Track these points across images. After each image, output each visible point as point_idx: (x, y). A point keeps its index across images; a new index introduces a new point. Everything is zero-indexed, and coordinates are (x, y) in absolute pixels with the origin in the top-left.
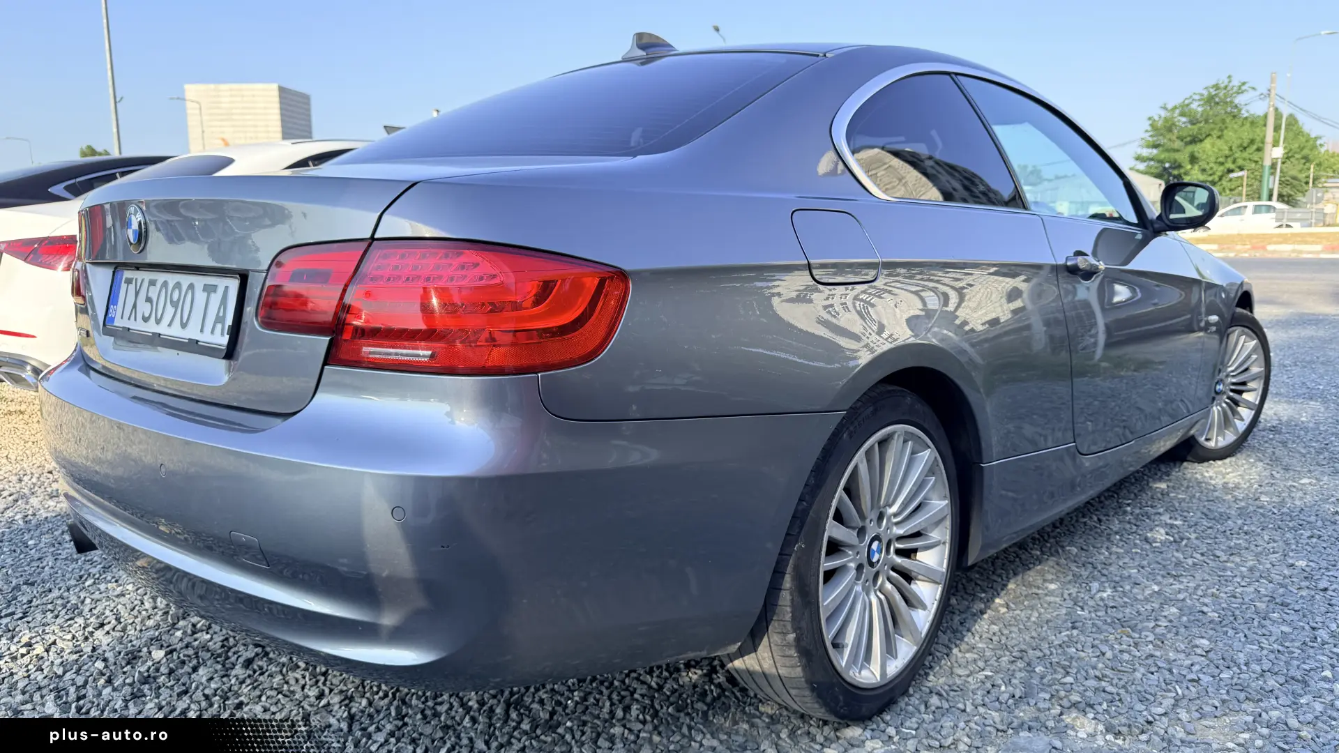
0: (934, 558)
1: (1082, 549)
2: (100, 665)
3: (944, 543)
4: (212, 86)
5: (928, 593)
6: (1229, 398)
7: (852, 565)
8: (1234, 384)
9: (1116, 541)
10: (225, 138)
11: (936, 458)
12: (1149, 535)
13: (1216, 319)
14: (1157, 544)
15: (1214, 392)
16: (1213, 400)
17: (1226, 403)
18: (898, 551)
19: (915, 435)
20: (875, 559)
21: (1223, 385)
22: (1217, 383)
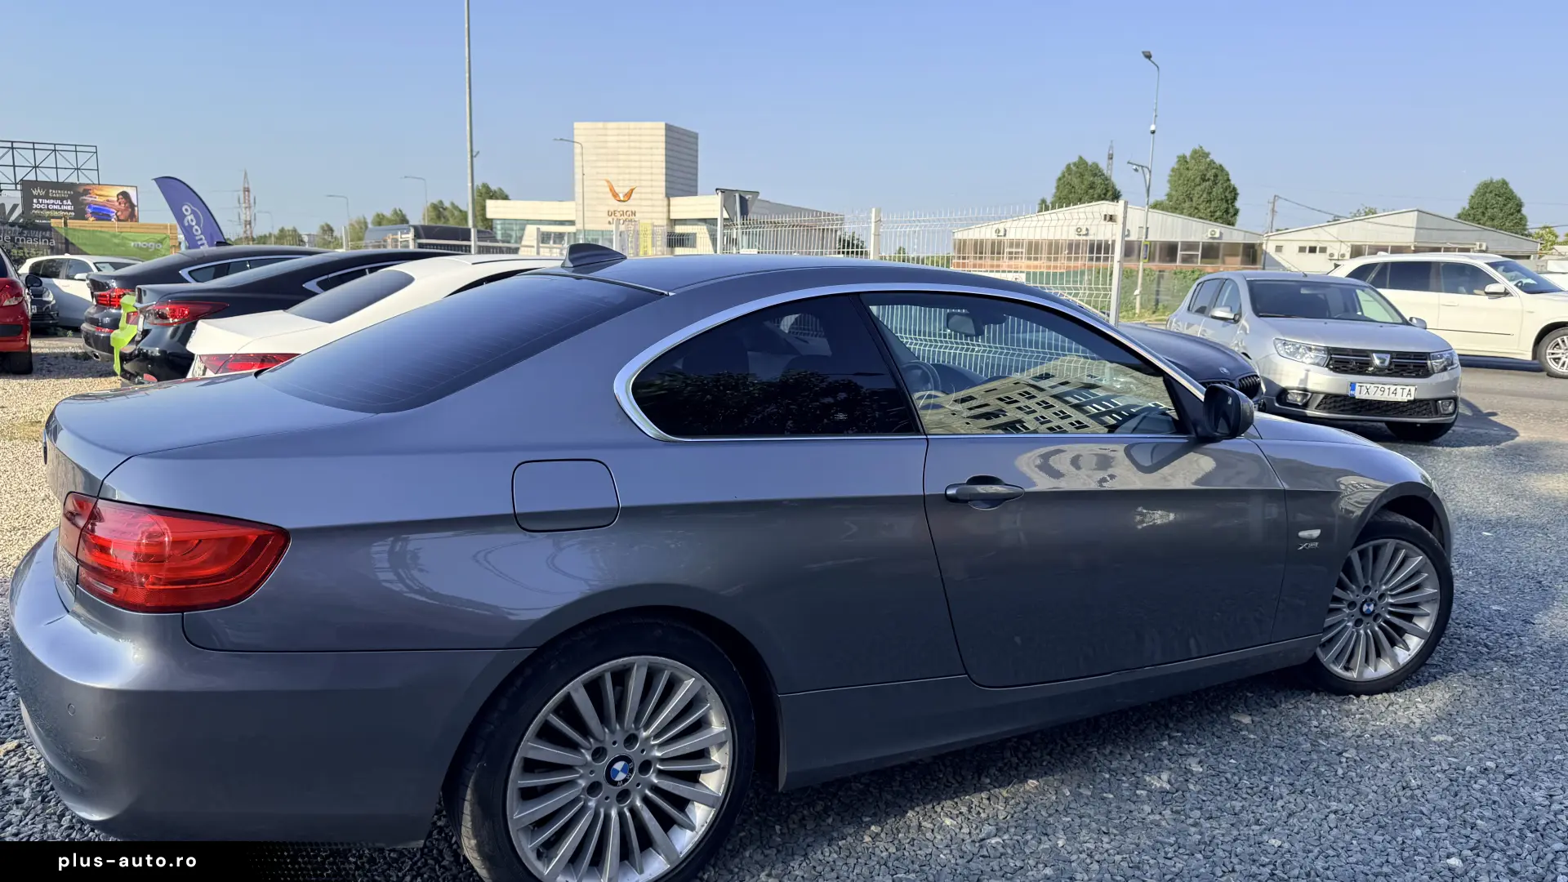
0: (714, 782)
1: (1045, 784)
3: (724, 768)
4: (600, 125)
5: (702, 813)
6: (1387, 622)
7: (584, 783)
8: (1392, 605)
9: (1098, 781)
10: (609, 179)
11: (703, 687)
12: (1148, 779)
13: (1316, 533)
14: (1142, 792)
15: (1359, 613)
16: (1358, 623)
17: (1380, 627)
18: (660, 773)
19: (670, 665)
20: (621, 776)
21: (1375, 605)
22: (1364, 603)
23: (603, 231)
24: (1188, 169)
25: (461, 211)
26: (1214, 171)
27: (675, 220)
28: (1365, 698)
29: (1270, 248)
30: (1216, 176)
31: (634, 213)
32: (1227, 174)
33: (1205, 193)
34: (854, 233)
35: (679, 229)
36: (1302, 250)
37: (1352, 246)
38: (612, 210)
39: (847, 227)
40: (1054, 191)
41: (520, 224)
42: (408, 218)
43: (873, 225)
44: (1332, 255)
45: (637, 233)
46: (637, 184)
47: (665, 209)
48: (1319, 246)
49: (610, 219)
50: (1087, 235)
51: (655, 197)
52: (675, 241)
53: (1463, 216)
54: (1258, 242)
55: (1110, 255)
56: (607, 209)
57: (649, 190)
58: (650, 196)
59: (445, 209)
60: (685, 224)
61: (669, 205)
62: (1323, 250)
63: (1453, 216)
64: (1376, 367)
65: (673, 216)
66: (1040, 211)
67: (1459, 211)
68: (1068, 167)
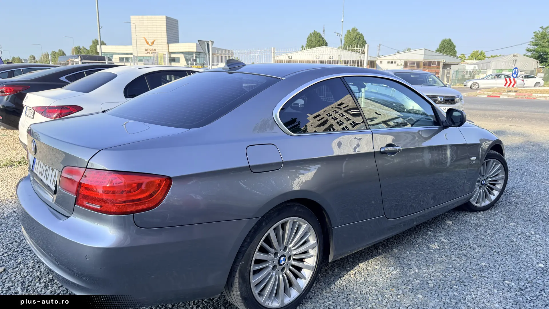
0: (311, 261)
1: (400, 250)
2: (38, 274)
3: (315, 256)
5: (307, 273)
6: (488, 186)
7: (271, 266)
8: (490, 181)
9: (415, 248)
10: (145, 37)
11: (309, 227)
12: (431, 246)
13: (475, 158)
14: (432, 250)
15: (480, 184)
16: (480, 187)
17: (486, 188)
18: (294, 260)
19: (299, 220)
20: (282, 263)
21: (485, 181)
22: (483, 180)
23: (143, 57)
24: (350, 35)
25: (87, 50)
26: (359, 36)
27: (171, 52)
28: (482, 212)
29: (378, 62)
30: (360, 37)
31: (155, 50)
32: (363, 37)
33: (356, 44)
34: (237, 57)
35: (173, 56)
36: (388, 62)
37: (404, 61)
38: (147, 49)
39: (235, 56)
40: (306, 42)
41: (111, 54)
42: (65, 52)
43: (272, 54)
44: (398, 64)
45: (157, 57)
46: (156, 39)
47: (167, 48)
48: (394, 61)
49: (146, 52)
50: (319, 58)
51: (163, 43)
52: (172, 60)
53: (438, 51)
54: (375, 60)
55: (362, 64)
56: (144, 48)
57: (160, 41)
58: (161, 43)
59: (80, 49)
60: (175, 54)
61: (168, 47)
62: (395, 62)
63: (434, 51)
64: (439, 101)
65: (170, 51)
66: (302, 50)
67: (436, 49)
68: (311, 34)
